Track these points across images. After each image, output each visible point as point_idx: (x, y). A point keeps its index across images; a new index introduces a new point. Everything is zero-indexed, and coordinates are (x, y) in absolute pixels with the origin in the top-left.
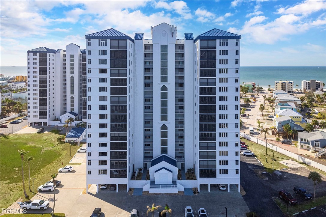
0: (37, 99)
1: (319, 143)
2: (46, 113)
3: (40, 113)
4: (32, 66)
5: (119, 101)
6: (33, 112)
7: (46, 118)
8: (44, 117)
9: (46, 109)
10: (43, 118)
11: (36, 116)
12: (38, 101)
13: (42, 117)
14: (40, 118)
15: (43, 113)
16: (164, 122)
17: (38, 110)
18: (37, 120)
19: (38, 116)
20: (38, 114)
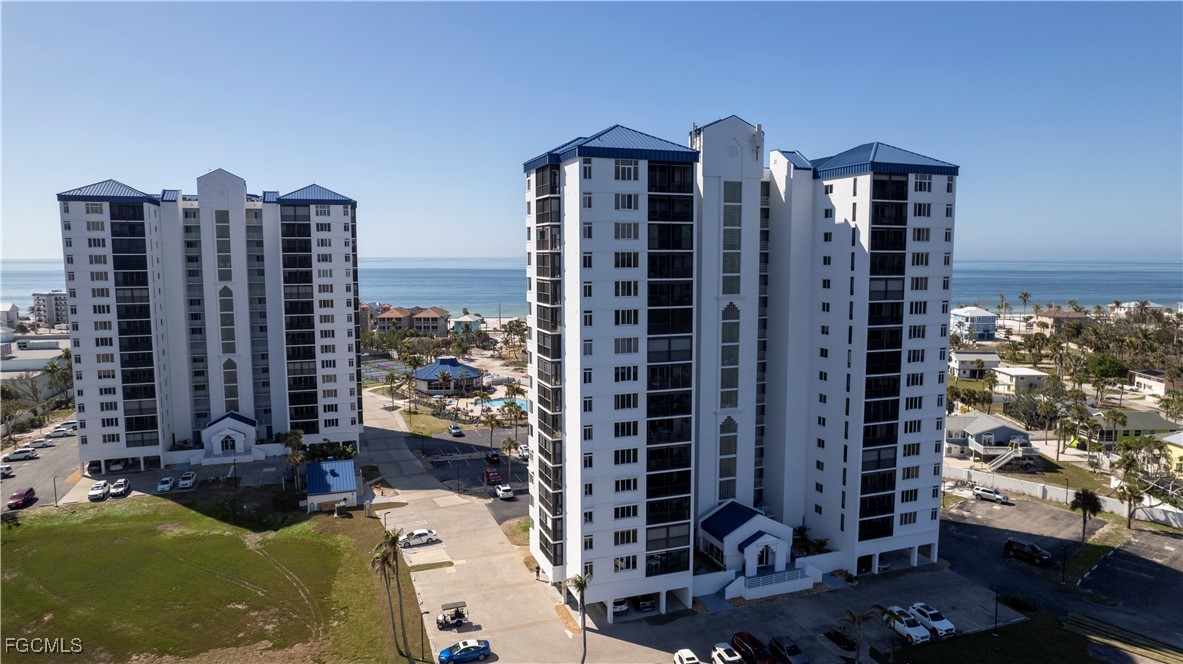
0: (114, 377)
1: (993, 436)
2: (152, 423)
3: (131, 425)
4: (83, 252)
5: (669, 352)
6: (101, 422)
7: (155, 442)
8: (146, 437)
9: (154, 410)
10: (143, 443)
11: (114, 438)
12: (117, 383)
13: (139, 437)
14: (130, 444)
15: (141, 425)
16: (729, 411)
17: (119, 414)
18: (120, 450)
19: (123, 438)
20: (120, 430)
